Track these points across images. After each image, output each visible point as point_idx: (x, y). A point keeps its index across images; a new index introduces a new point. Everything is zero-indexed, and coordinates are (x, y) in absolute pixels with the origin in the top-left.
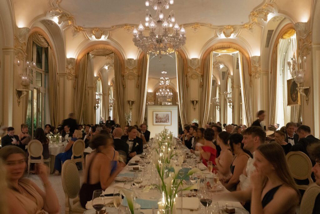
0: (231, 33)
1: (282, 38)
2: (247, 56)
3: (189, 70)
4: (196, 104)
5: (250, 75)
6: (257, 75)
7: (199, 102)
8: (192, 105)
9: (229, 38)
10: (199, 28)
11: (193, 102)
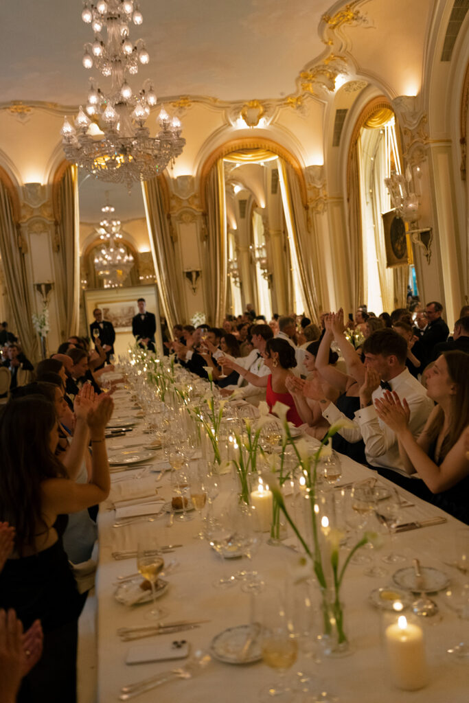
0: (260, 116)
1: (366, 125)
2: (296, 165)
3: (173, 203)
4: (196, 279)
5: (306, 208)
6: (321, 206)
7: (203, 275)
8: (187, 282)
9: (255, 127)
10: (190, 107)
11: (189, 275)
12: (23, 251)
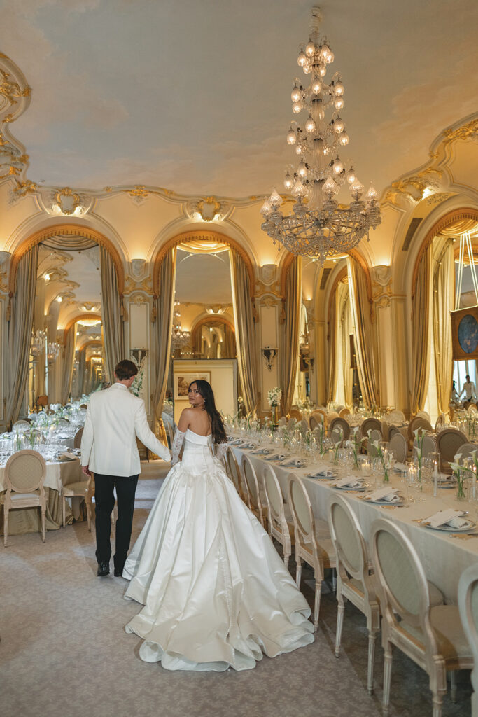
1: (439, 234)
2: (364, 265)
3: (258, 288)
4: (273, 357)
5: (371, 302)
6: (384, 301)
7: (278, 354)
8: (264, 359)
11: (267, 353)
12: (124, 319)
